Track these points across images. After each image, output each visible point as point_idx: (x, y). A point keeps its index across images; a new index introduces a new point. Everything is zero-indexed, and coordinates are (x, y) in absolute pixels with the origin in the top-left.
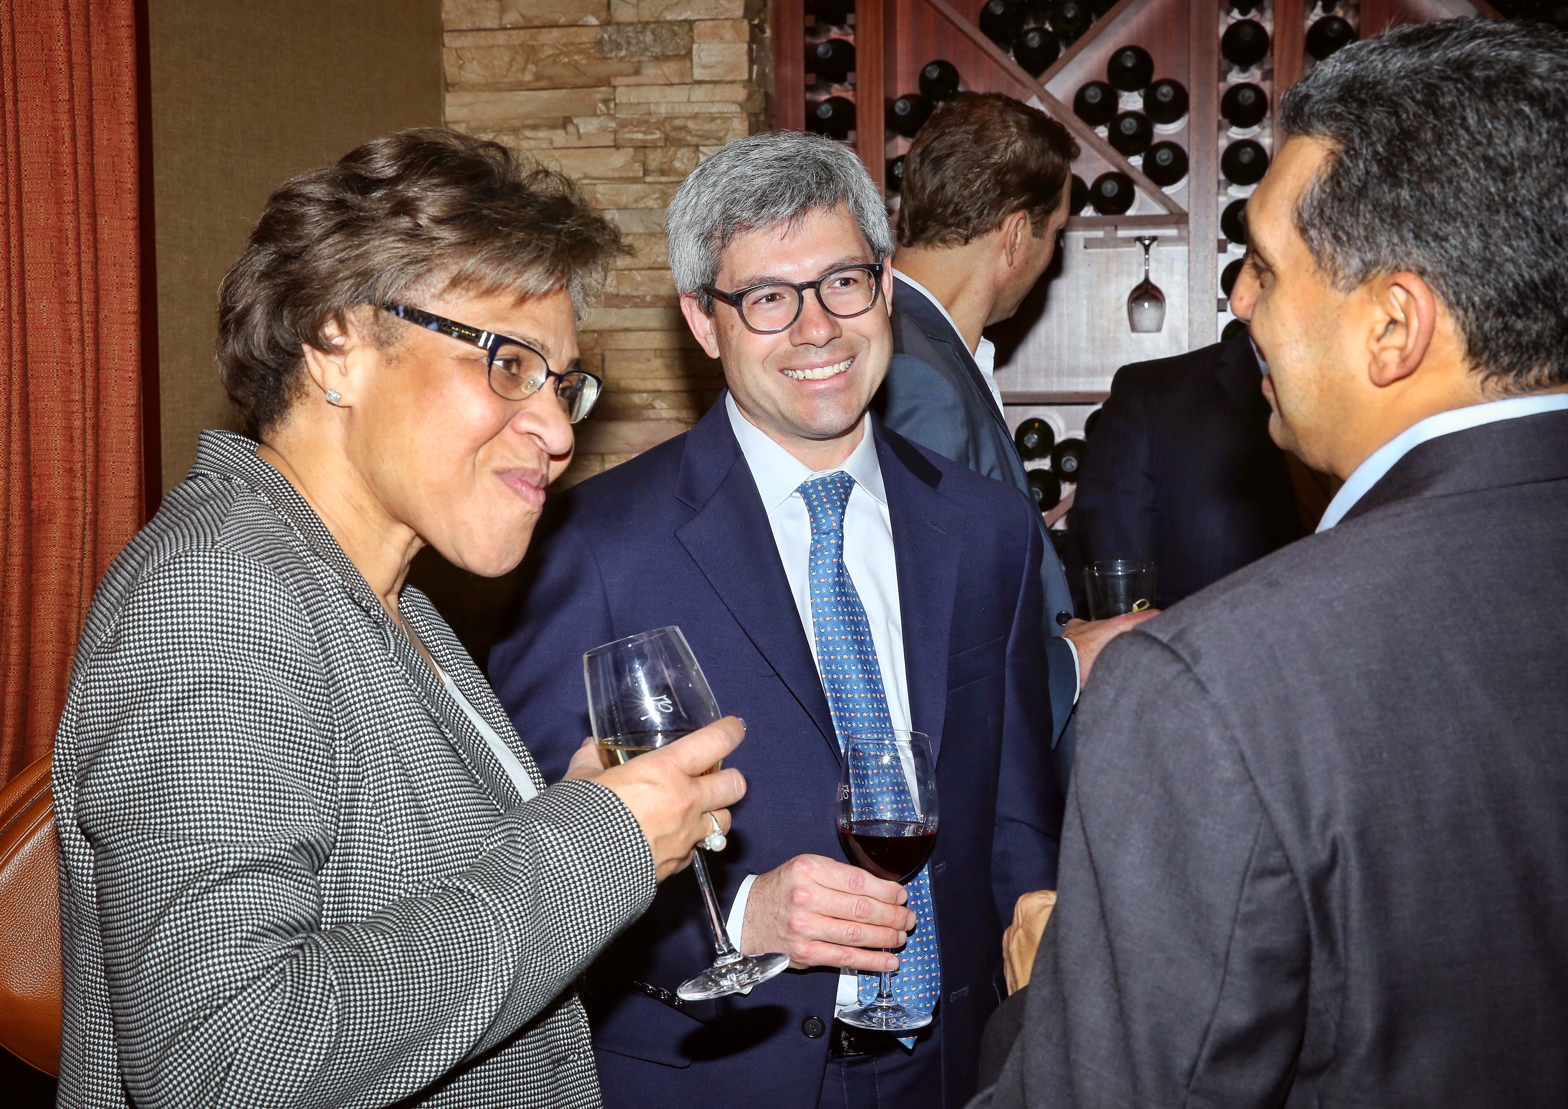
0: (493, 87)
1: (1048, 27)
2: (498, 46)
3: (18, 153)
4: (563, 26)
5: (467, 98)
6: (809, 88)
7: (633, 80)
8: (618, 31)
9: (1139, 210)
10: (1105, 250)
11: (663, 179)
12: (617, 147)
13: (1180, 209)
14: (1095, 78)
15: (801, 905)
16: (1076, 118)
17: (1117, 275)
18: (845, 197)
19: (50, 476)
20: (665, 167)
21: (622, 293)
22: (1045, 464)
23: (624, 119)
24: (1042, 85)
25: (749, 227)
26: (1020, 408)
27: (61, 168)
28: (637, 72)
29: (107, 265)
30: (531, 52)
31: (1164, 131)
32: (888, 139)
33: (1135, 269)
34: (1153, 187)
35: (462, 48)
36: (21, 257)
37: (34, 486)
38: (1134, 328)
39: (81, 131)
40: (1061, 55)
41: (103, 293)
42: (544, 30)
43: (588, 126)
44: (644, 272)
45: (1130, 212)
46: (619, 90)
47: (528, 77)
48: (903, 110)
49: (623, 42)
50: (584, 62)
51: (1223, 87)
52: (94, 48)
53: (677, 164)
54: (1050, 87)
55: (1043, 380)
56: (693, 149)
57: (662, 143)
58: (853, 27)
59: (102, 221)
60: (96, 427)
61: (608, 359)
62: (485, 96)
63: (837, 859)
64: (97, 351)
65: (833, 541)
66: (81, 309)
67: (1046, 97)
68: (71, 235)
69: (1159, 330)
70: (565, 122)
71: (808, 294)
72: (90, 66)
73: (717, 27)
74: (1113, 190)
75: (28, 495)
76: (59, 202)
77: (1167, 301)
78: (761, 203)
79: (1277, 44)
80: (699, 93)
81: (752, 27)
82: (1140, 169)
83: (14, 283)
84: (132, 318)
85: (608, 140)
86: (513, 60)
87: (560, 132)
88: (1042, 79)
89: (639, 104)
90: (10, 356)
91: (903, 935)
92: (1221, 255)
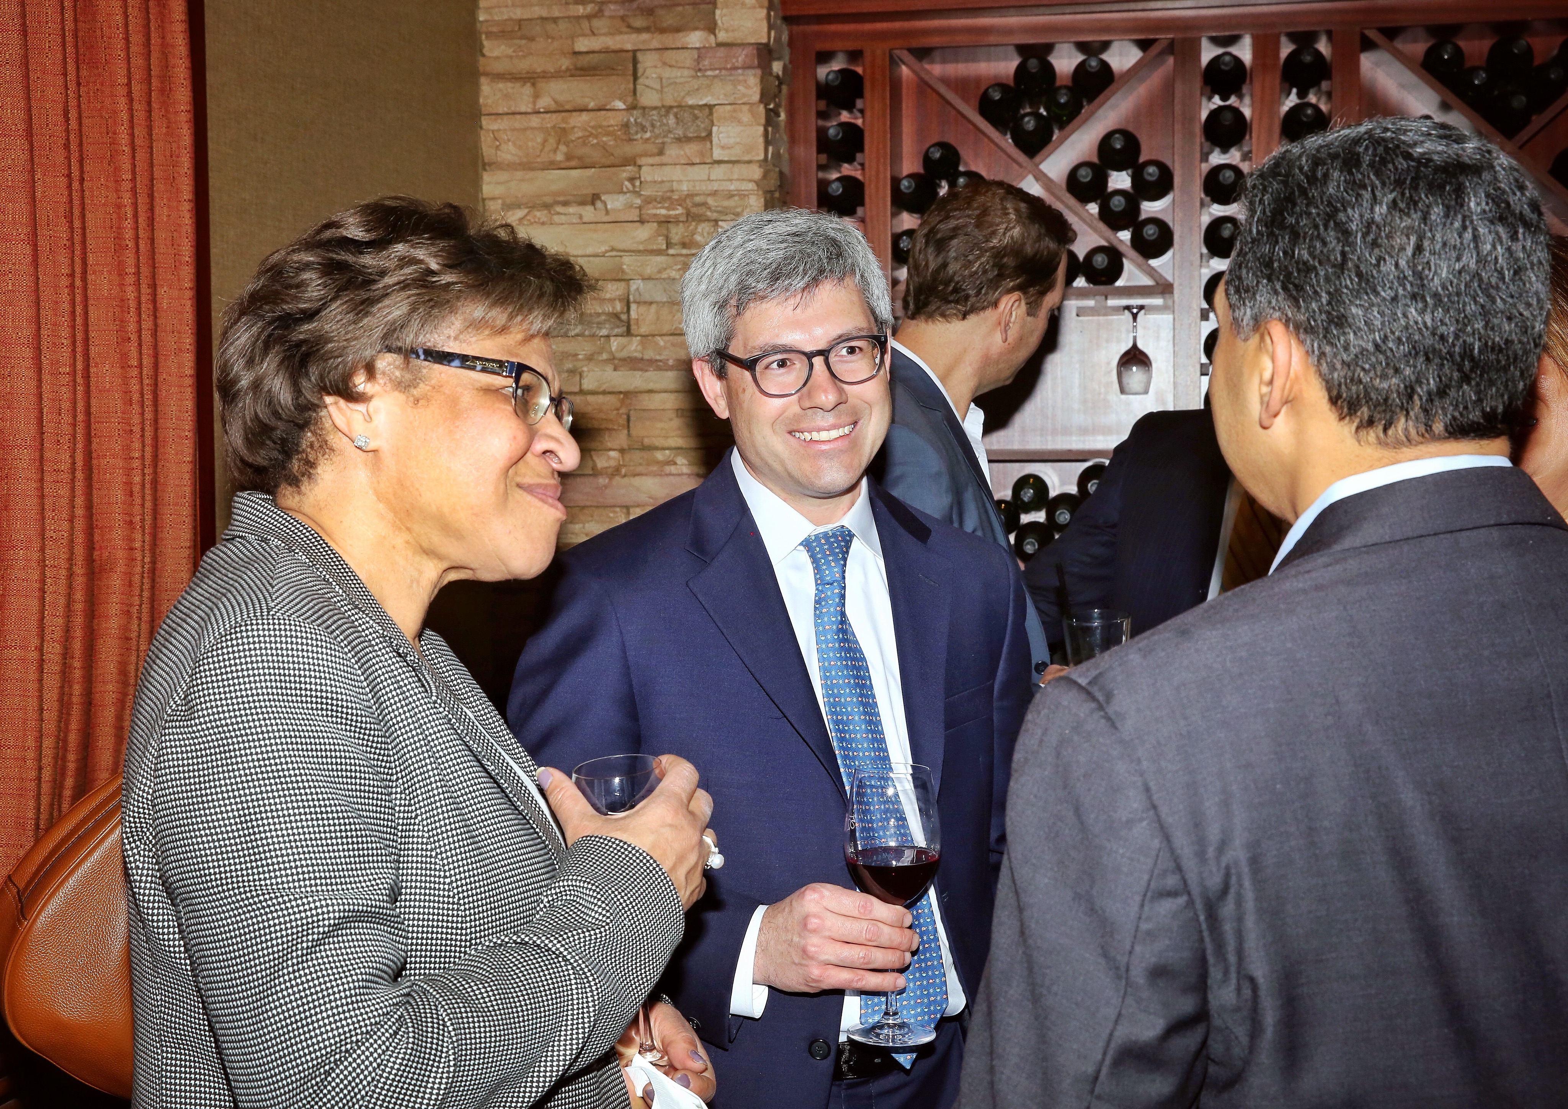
0: (527, 166)
1: (1042, 111)
2: (532, 128)
3: (84, 228)
4: (592, 110)
5: (502, 176)
6: (821, 167)
7: (656, 160)
8: (644, 115)
9: (1128, 280)
10: (1096, 318)
11: (685, 251)
12: (642, 222)
13: (1166, 280)
14: (1087, 159)
15: (814, 931)
16: (1068, 195)
17: (1107, 341)
18: (853, 272)
19: (111, 528)
20: (687, 240)
21: (646, 357)
22: (1040, 516)
23: (649, 196)
24: (1037, 165)
25: (763, 298)
26: (1017, 465)
27: (124, 243)
28: (661, 153)
29: (166, 332)
30: (562, 134)
31: (1150, 208)
32: (894, 215)
33: (1124, 335)
34: (1140, 259)
35: (499, 130)
36: (86, 324)
37: (97, 537)
38: (1122, 391)
39: (142, 209)
40: (1054, 138)
41: (161, 359)
42: (574, 114)
43: (615, 202)
44: (667, 338)
45: (1119, 283)
46: (644, 168)
47: (559, 157)
48: (909, 187)
49: (648, 125)
50: (611, 143)
51: (1205, 168)
52: (155, 131)
53: (698, 238)
54: (1043, 167)
55: (1039, 438)
56: (712, 223)
57: (683, 219)
58: (862, 111)
59: (161, 291)
60: (155, 483)
61: (632, 419)
62: (519, 174)
63: (846, 886)
64: (156, 411)
65: (837, 591)
66: (141, 373)
67: (1041, 177)
68: (132, 304)
69: (1146, 392)
70: (594, 199)
71: (818, 361)
72: (151, 148)
73: (735, 111)
74: (1103, 262)
75: (90, 546)
76: (121, 274)
77: (1154, 365)
78: (775, 277)
79: (1255, 127)
80: (718, 172)
81: (768, 111)
82: (1129, 243)
83: (79, 349)
84: (189, 381)
85: (634, 215)
86: (545, 141)
87: (590, 208)
88: (1037, 159)
89: (662, 182)
90: (75, 417)
91: (908, 955)
92: (1203, 323)
